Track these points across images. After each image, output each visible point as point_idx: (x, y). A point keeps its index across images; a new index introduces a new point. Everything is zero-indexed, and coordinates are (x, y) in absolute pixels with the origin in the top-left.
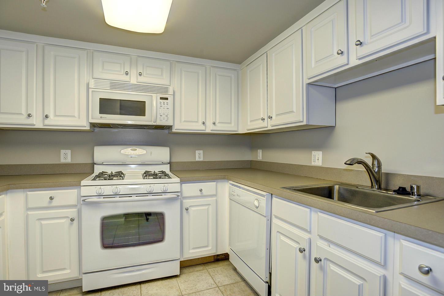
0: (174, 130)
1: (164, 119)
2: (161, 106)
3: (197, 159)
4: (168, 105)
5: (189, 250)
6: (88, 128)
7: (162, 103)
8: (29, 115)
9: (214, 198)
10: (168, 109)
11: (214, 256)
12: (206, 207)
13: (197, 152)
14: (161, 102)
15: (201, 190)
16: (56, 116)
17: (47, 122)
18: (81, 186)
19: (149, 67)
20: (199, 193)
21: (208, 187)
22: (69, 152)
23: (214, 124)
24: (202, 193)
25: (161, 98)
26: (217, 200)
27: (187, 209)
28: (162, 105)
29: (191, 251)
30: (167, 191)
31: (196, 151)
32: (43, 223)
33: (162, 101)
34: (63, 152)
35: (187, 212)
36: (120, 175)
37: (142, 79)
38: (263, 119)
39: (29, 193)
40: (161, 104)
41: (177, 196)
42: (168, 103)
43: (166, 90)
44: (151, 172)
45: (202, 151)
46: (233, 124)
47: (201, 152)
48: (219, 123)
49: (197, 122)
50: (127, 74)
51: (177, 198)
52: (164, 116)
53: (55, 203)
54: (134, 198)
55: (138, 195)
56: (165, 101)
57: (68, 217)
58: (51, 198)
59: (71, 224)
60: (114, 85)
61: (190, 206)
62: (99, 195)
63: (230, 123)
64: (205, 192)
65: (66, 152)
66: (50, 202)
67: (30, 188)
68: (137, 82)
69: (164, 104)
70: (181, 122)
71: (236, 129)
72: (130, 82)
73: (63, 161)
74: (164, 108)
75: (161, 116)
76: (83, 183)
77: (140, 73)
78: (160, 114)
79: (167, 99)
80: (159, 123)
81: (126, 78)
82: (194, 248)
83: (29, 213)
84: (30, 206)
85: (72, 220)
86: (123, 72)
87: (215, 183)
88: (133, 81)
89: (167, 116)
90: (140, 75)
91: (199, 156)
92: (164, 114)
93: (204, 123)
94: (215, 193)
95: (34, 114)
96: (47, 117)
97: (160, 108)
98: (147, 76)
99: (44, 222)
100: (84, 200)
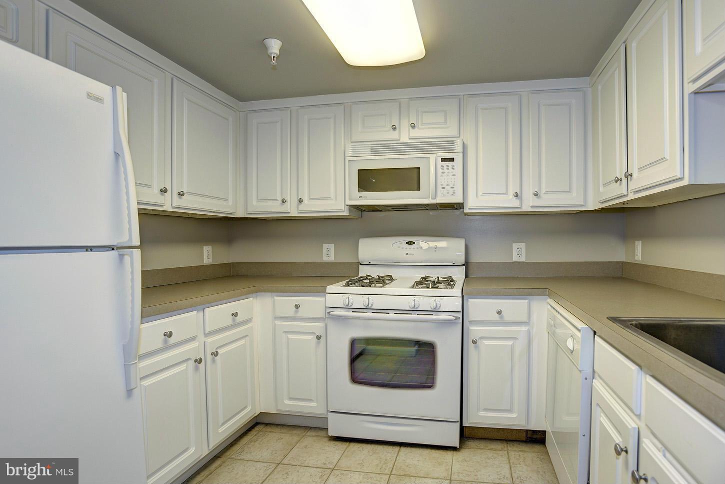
0: (466, 211)
1: (448, 193)
2: (443, 173)
3: (515, 258)
4: (454, 169)
5: (478, 410)
6: (346, 213)
7: (445, 167)
8: (284, 201)
9: (524, 329)
10: (454, 175)
11: (527, 431)
12: (510, 343)
13: (515, 246)
14: (442, 166)
15: (499, 312)
16: (311, 199)
17: (302, 208)
18: (327, 293)
19: (425, 112)
20: (496, 317)
21: (514, 307)
22: (332, 247)
23: (536, 195)
24: (502, 317)
25: (443, 160)
26: (531, 331)
27: (474, 342)
28: (445, 170)
29: (482, 414)
30: (439, 308)
31: (514, 244)
32: (289, 337)
33: (444, 163)
34: (325, 246)
35: (476, 348)
36: (383, 281)
37: (415, 133)
38: (618, 180)
39: (276, 298)
40: (442, 169)
41: (454, 318)
42: (454, 166)
43: (450, 145)
44: (431, 277)
45: (524, 244)
46: (574, 194)
47: (523, 246)
48: (547, 192)
49: (506, 193)
50: (394, 129)
51: (454, 322)
52: (448, 188)
53: (302, 313)
54: (392, 315)
55: (398, 311)
56: (450, 163)
57: (314, 333)
58: (297, 307)
59: (318, 343)
60: (377, 148)
61: (481, 338)
62: (347, 308)
63: (570, 191)
64: (507, 316)
65: (329, 247)
66: (296, 312)
67: (277, 291)
68: (410, 139)
69: (448, 169)
70: (477, 196)
71: (581, 202)
72: (399, 140)
73: (325, 259)
74: (448, 176)
75: (443, 188)
76: (330, 289)
77: (412, 125)
78: (442, 185)
79: (452, 160)
80: (440, 200)
81: (394, 135)
82: (486, 410)
83: (277, 322)
84: (278, 314)
85: (319, 338)
86: (389, 127)
87: (527, 301)
88: (405, 139)
89: (453, 188)
90: (413, 127)
91: (519, 253)
92: (448, 185)
93: (516, 195)
94: (525, 319)
95: (288, 199)
96: (300, 201)
97: (442, 176)
98: (424, 127)
99: (291, 336)
100: (329, 313)
